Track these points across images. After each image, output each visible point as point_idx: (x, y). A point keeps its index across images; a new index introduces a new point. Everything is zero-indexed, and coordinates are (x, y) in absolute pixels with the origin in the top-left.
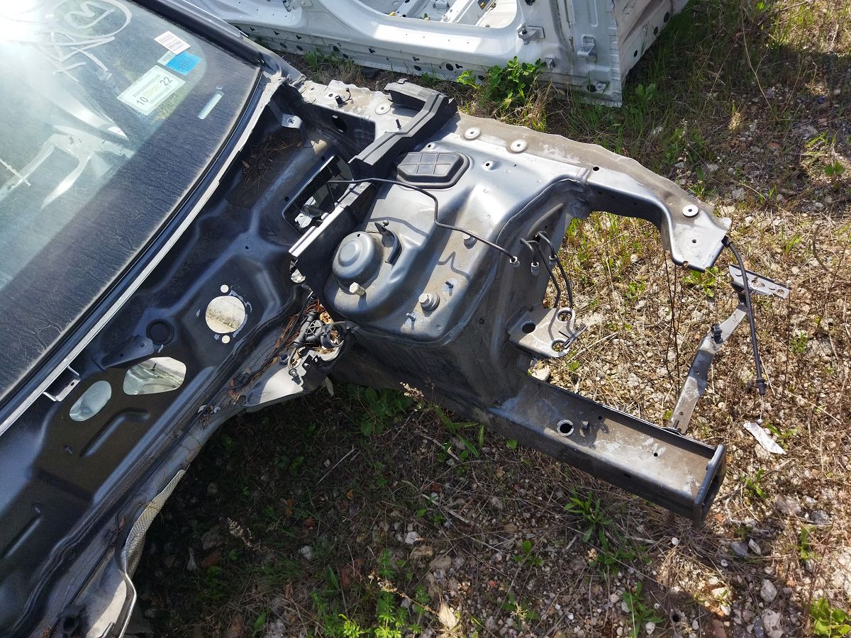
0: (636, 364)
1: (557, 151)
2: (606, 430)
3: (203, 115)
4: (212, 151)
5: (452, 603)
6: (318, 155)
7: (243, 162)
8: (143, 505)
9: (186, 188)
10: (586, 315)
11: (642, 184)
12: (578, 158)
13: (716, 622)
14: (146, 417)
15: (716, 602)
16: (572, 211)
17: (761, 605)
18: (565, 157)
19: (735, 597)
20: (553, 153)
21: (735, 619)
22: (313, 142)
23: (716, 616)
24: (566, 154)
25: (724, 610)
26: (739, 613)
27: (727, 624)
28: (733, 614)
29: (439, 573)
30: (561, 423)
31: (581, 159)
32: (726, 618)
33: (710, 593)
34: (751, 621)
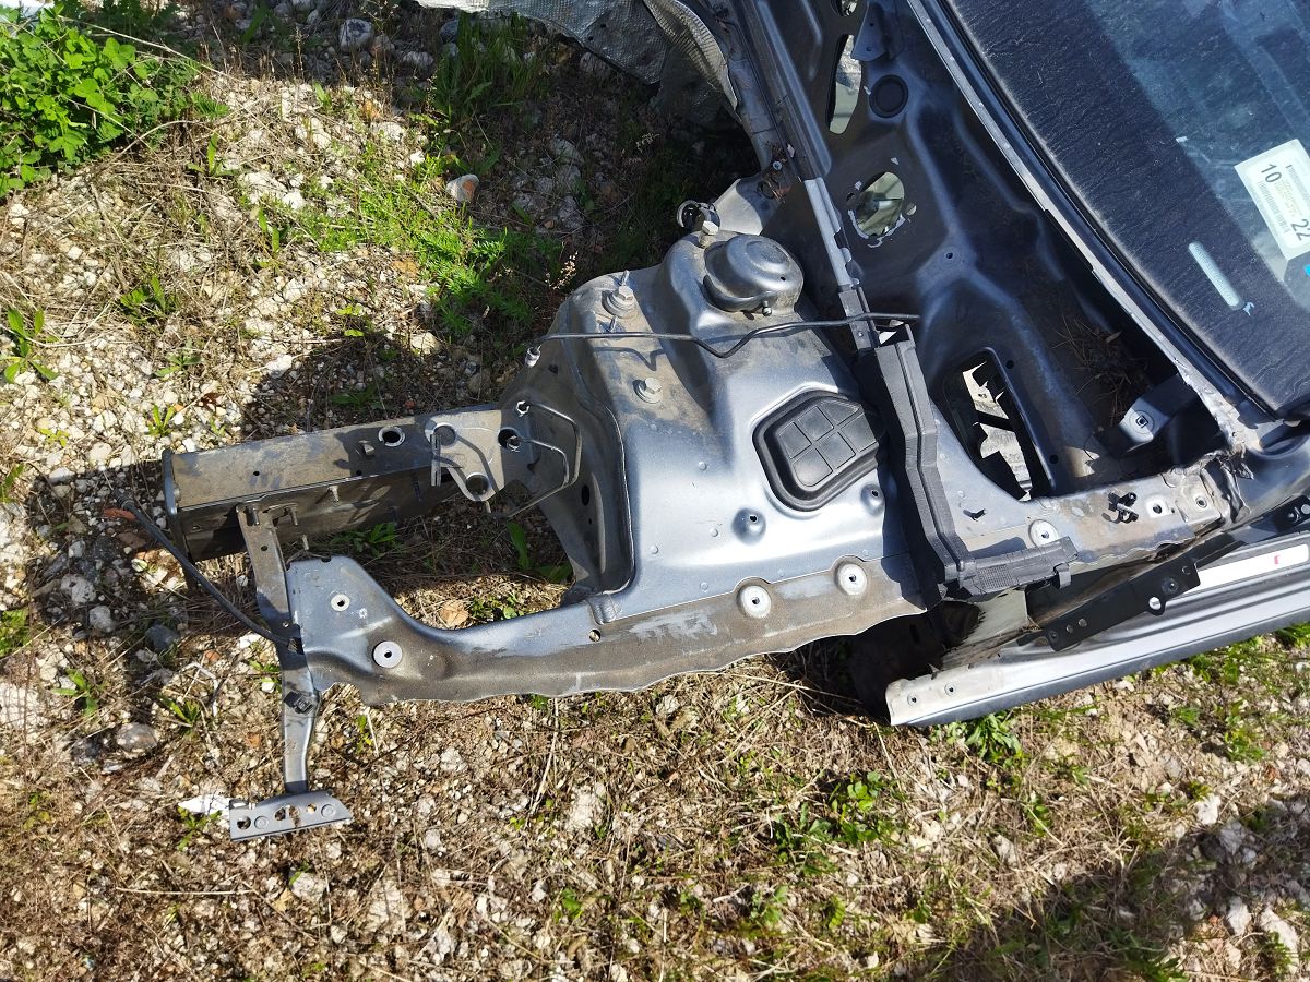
0: (469, 788)
1: (689, 632)
2: (340, 464)
3: (1195, 250)
4: (1113, 227)
5: (433, 357)
6: (1063, 450)
7: (1117, 334)
8: (729, 54)
9: (1059, 159)
10: (600, 810)
11: (500, 655)
12: (644, 636)
13: (141, 544)
14: (812, 73)
15: (154, 562)
16: (585, 585)
17: (101, 598)
18: (664, 627)
19: (137, 584)
20: (691, 623)
21: (121, 562)
22: (1095, 456)
23: (145, 549)
24: (669, 635)
25: (141, 562)
26: (122, 571)
27: (127, 550)
28: (128, 564)
29: (471, 368)
30: (403, 437)
31: (635, 638)
32: (133, 554)
33: (168, 568)
34: (103, 572)
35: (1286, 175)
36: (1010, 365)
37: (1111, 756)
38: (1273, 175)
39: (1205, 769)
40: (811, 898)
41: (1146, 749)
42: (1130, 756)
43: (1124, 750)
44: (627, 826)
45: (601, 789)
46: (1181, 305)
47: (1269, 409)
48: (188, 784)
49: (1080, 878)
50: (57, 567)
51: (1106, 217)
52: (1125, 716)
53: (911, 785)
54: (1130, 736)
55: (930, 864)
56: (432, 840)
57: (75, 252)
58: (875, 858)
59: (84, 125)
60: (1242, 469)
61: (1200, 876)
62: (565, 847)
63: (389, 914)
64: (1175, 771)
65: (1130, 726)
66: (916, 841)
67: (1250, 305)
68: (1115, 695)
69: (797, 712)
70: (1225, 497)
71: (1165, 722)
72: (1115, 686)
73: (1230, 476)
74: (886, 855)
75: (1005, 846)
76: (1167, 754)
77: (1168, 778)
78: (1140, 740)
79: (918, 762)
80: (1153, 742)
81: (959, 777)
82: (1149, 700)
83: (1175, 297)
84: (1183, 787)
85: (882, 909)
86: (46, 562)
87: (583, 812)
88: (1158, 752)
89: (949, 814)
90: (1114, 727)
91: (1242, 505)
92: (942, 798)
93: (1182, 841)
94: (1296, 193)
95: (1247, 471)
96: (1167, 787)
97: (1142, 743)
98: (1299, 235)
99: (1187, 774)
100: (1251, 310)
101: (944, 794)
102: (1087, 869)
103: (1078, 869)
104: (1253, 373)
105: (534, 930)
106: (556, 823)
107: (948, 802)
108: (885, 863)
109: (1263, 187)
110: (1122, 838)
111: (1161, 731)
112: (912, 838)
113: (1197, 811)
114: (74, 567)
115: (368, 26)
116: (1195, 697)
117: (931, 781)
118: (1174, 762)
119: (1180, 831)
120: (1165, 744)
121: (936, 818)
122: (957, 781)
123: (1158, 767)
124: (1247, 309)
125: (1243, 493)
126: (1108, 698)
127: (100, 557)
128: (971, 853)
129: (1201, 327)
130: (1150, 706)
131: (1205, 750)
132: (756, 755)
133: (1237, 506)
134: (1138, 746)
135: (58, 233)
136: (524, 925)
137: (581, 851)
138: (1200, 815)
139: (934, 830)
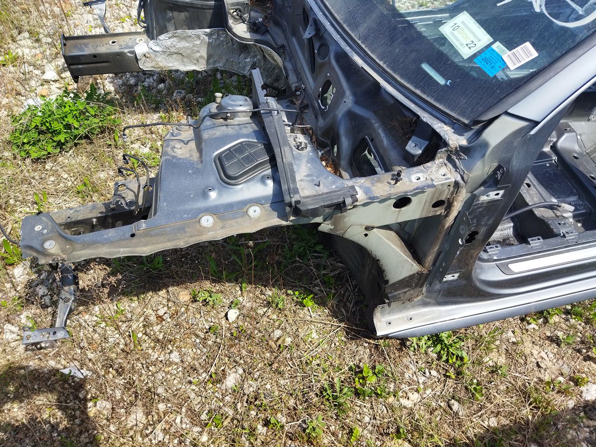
0: (181, 369)
2: (101, 213)
3: (424, 66)
17: (49, 293)
34: (51, 284)
35: (462, 26)
36: (372, 140)
37: (525, 363)
38: (456, 27)
39: (586, 369)
40: (342, 427)
41: (547, 359)
42: (537, 363)
43: (534, 360)
44: (250, 388)
45: (241, 371)
46: (418, 89)
47: (464, 124)
48: (66, 363)
49: (505, 426)
50: (36, 282)
51: (385, 63)
52: (533, 343)
53: (403, 374)
54: (537, 352)
55: (411, 413)
56: (160, 390)
57: (66, 176)
58: (381, 409)
59: (69, 131)
60: (461, 155)
61: (585, 429)
62: (221, 397)
63: (137, 421)
64: (566, 370)
65: (537, 347)
66: (404, 402)
67: (449, 81)
68: (527, 332)
69: (343, 338)
70: (456, 171)
71: (559, 345)
72: (527, 327)
73: (457, 161)
74: (386, 408)
75: (456, 406)
76: (560, 362)
77: (562, 375)
78: (543, 354)
79: (408, 363)
80: (551, 355)
81: (431, 371)
82: (548, 334)
83: (416, 87)
84: (571, 379)
85: (382, 435)
86: (33, 280)
87: (231, 381)
88: (555, 361)
89: (425, 389)
90: (528, 347)
91: (464, 172)
92: (421, 381)
93: (573, 409)
94: (467, 32)
95: (463, 156)
96: (561, 379)
97: (545, 356)
98: (469, 48)
99: (574, 373)
100: (450, 83)
101: (422, 379)
102: (511, 421)
103: (505, 421)
104: (454, 110)
105: (201, 433)
106: (218, 386)
107: (424, 383)
108: (385, 411)
109: (452, 33)
110: (530, 404)
111: (556, 350)
112: (401, 400)
113: (582, 392)
114: (42, 282)
115: (183, 91)
116: (577, 332)
117: (415, 373)
118: (565, 366)
119: (571, 404)
120: (560, 357)
121: (417, 391)
122: (430, 373)
123: (555, 368)
124: (448, 83)
125: (464, 166)
126: (523, 334)
127: (52, 279)
128: (436, 409)
129: (428, 96)
130: (549, 337)
131: (585, 360)
132: (320, 357)
133: (462, 173)
134: (542, 358)
135: (61, 170)
136: (196, 431)
137: (227, 398)
138: (584, 395)
139: (415, 397)
